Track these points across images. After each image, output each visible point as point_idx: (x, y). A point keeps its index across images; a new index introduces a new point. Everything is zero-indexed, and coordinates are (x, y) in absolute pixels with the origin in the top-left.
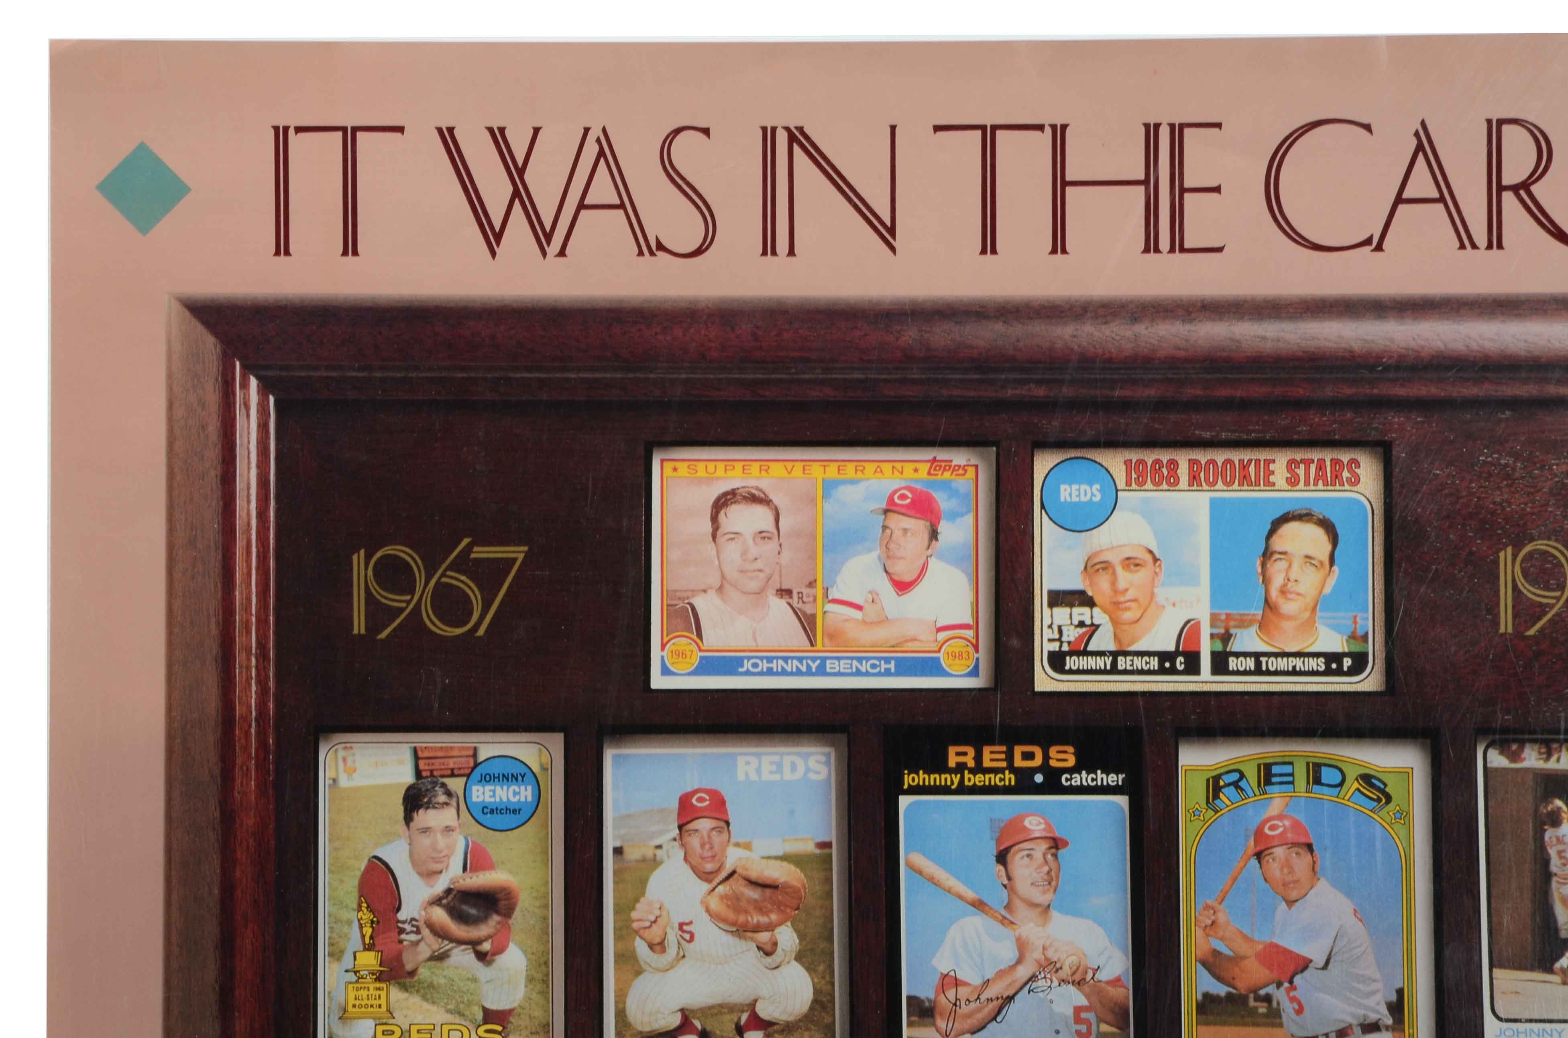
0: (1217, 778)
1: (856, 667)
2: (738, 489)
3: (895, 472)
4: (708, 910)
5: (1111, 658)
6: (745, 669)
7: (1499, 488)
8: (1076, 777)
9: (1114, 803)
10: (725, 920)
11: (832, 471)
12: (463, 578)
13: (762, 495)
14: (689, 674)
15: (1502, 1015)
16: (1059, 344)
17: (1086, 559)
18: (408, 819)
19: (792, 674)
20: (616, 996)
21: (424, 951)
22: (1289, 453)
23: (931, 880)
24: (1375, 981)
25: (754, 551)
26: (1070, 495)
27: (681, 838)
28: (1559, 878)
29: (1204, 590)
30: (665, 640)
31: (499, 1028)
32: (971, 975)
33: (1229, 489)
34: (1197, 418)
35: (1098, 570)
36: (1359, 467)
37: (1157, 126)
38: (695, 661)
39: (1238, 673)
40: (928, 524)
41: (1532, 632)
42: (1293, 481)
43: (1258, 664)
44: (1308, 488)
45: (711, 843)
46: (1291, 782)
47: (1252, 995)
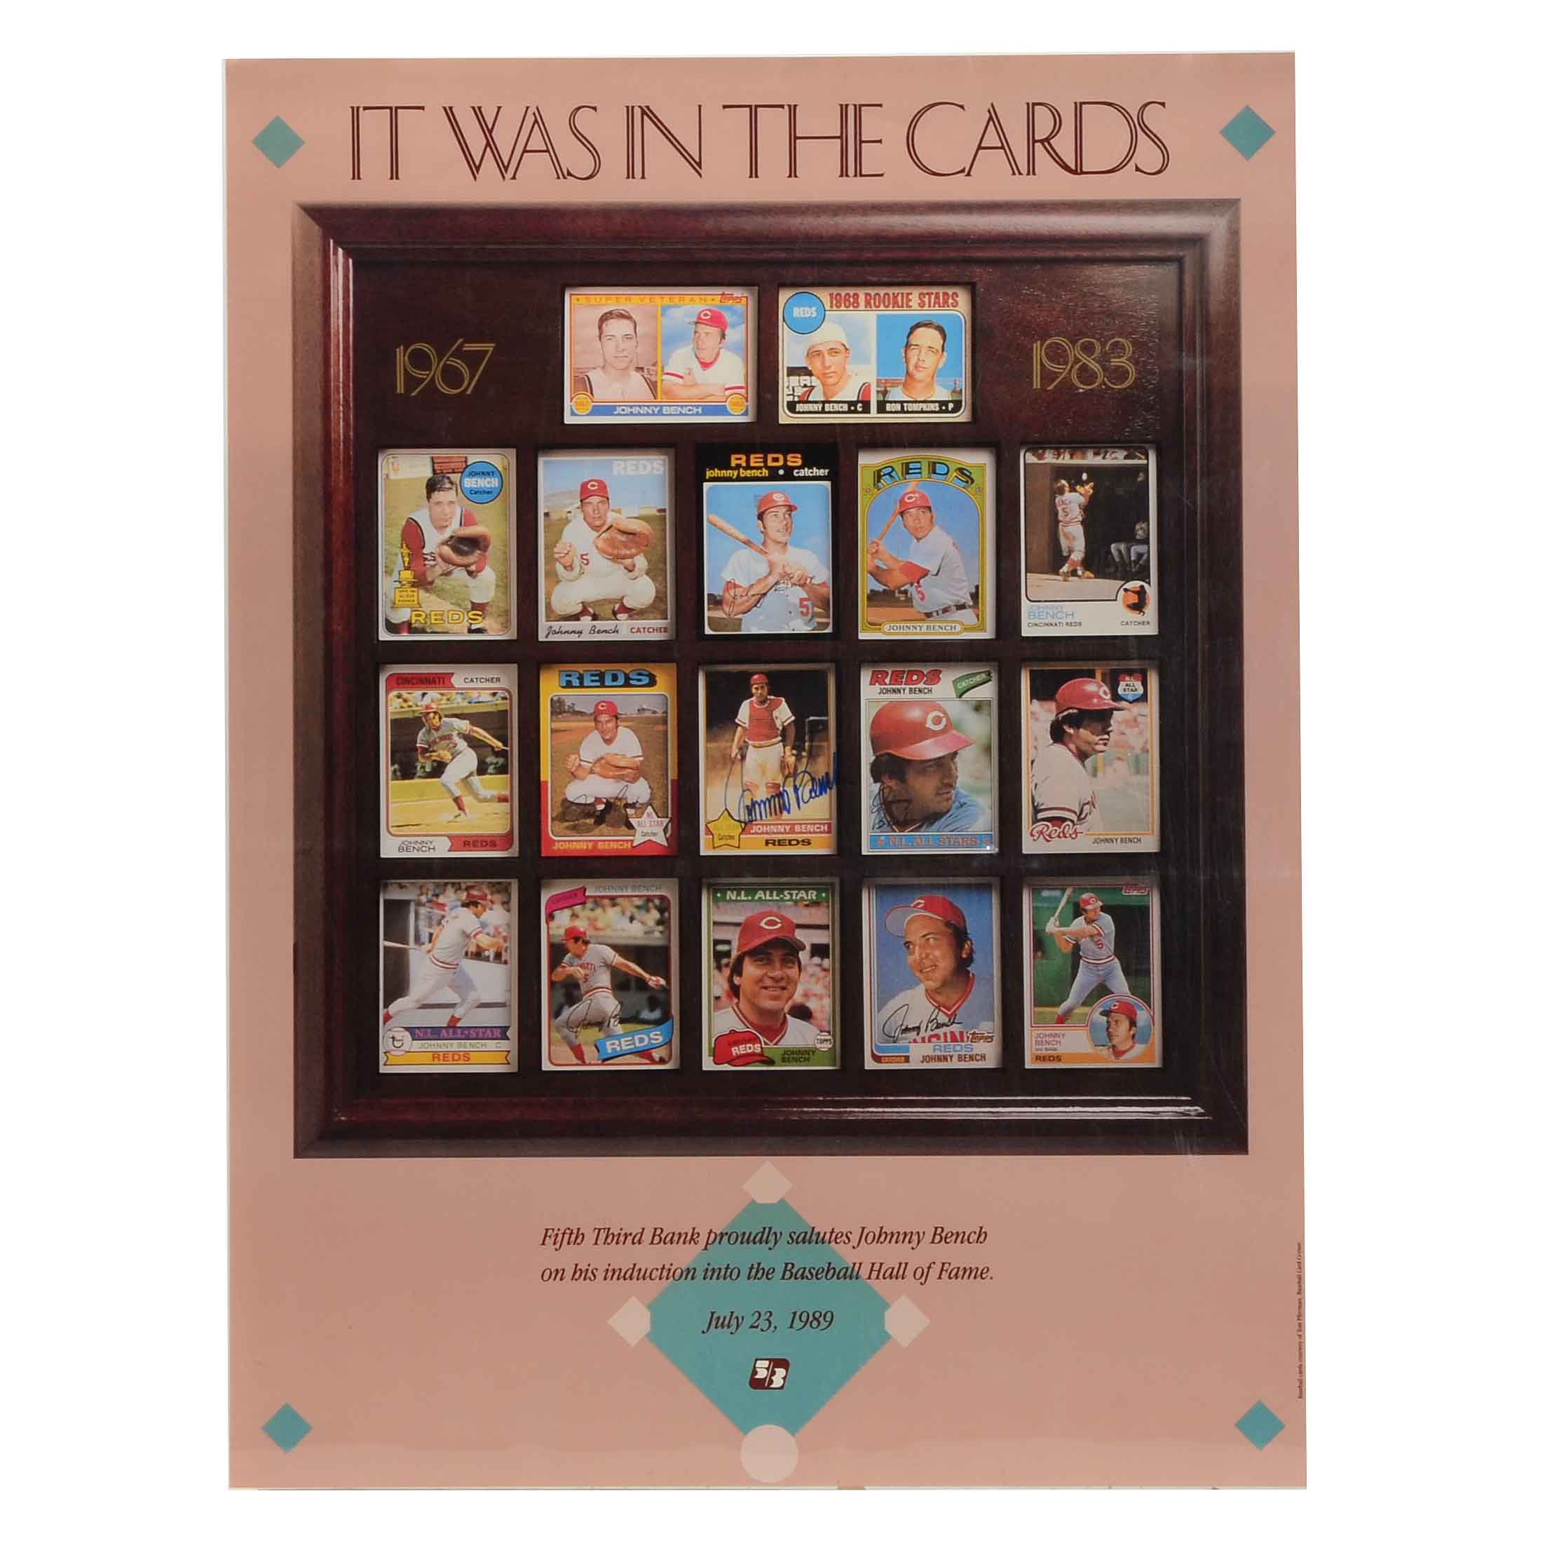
0: (880, 471)
2: (613, 311)
4: (597, 547)
6: (617, 413)
7: (1033, 308)
8: (802, 471)
9: (821, 485)
10: (605, 552)
11: (666, 301)
12: (459, 361)
13: (627, 315)
14: (588, 415)
15: (1031, 599)
16: (793, 229)
17: (808, 349)
18: (429, 497)
19: (644, 415)
21: (438, 570)
22: (920, 289)
23: (721, 529)
24: (964, 581)
25: (622, 346)
27: (582, 508)
28: (1063, 523)
29: (873, 366)
30: (573, 395)
31: (480, 613)
32: (743, 582)
33: (887, 309)
34: (868, 269)
35: (814, 356)
36: (958, 297)
37: (847, 106)
38: (589, 408)
39: (891, 412)
40: (720, 330)
41: (1050, 388)
42: (922, 305)
43: (902, 407)
44: (930, 309)
45: (598, 509)
46: (920, 473)
47: (897, 591)
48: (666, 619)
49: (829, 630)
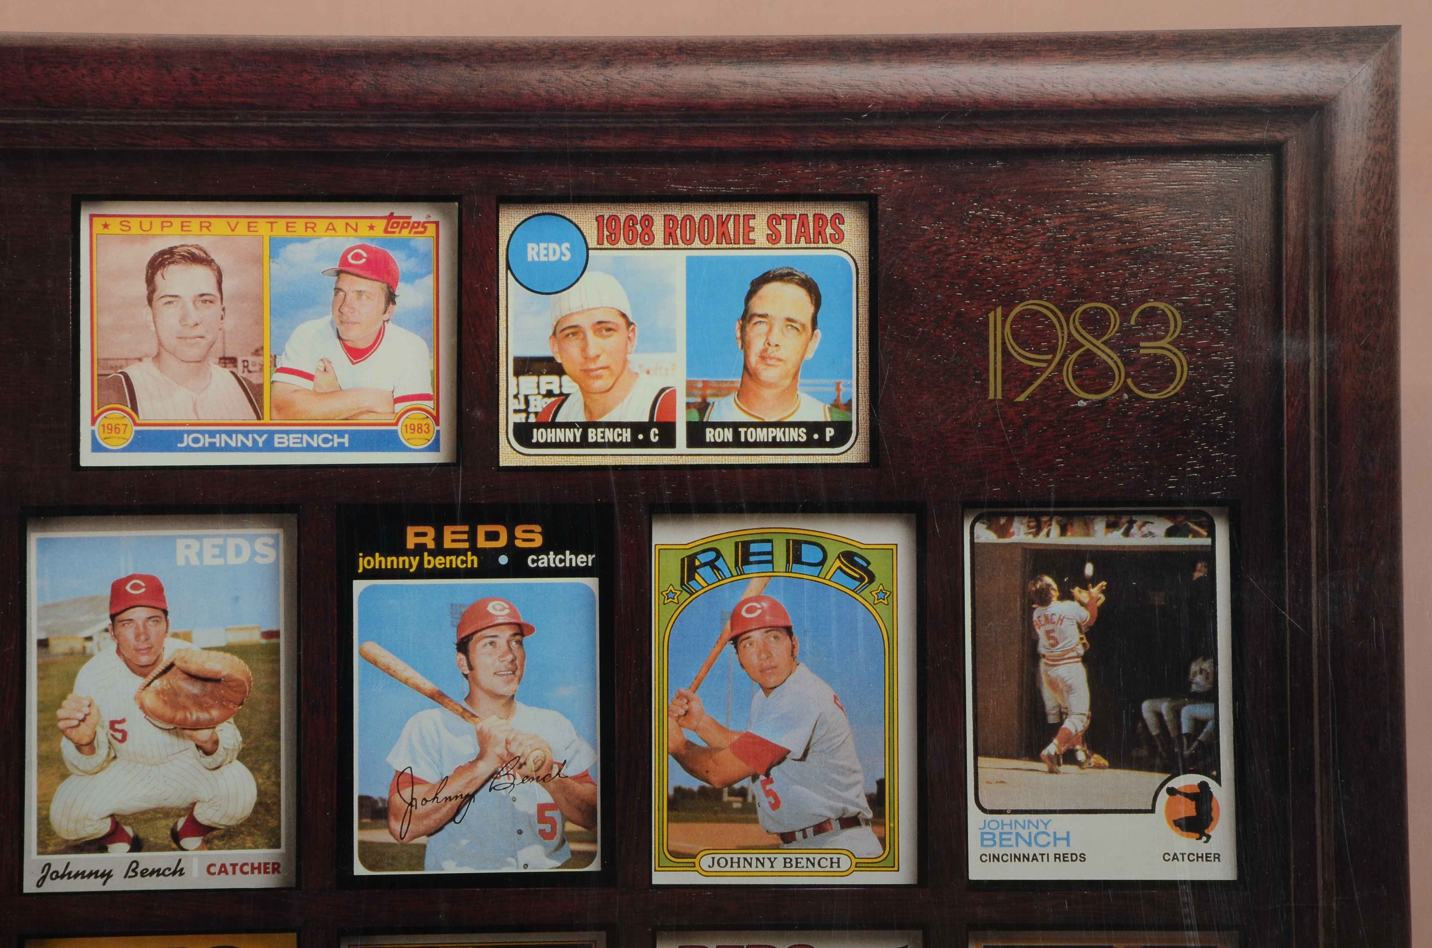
0: (692, 558)
1: (307, 441)
2: (176, 247)
3: (349, 228)
4: (142, 707)
5: (581, 430)
6: (184, 445)
7: (989, 244)
8: (543, 559)
10: (160, 717)
11: (280, 229)
13: (203, 255)
14: (124, 450)
15: (986, 807)
16: (526, 91)
17: (555, 323)
19: (236, 449)
20: (39, 802)
22: (769, 208)
23: (387, 670)
24: (855, 772)
25: (194, 316)
26: (538, 254)
27: (114, 629)
28: (1049, 660)
29: (680, 356)
30: (96, 412)
32: (428, 773)
33: (707, 247)
34: (672, 170)
35: (568, 335)
36: (843, 224)
38: (130, 435)
39: (715, 445)
40: (385, 285)
41: (1022, 398)
42: (773, 238)
43: (737, 435)
44: (789, 246)
45: (146, 633)
46: (771, 562)
47: (726, 790)
48: (278, 846)
49: (595, 866)
